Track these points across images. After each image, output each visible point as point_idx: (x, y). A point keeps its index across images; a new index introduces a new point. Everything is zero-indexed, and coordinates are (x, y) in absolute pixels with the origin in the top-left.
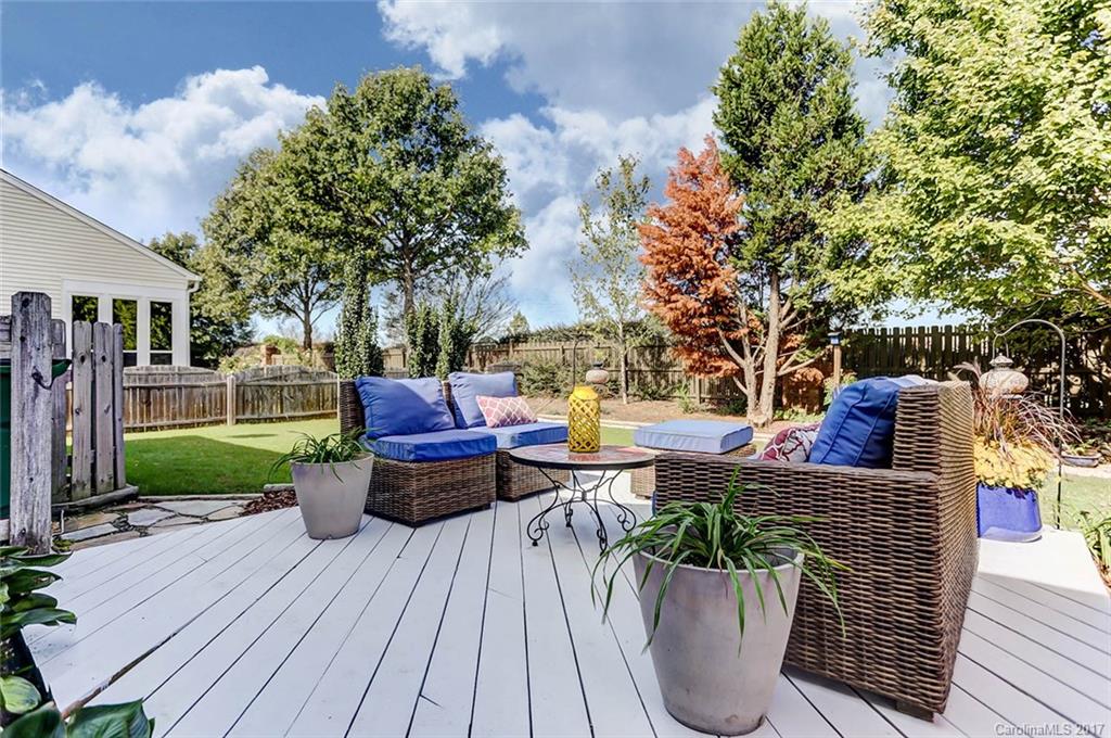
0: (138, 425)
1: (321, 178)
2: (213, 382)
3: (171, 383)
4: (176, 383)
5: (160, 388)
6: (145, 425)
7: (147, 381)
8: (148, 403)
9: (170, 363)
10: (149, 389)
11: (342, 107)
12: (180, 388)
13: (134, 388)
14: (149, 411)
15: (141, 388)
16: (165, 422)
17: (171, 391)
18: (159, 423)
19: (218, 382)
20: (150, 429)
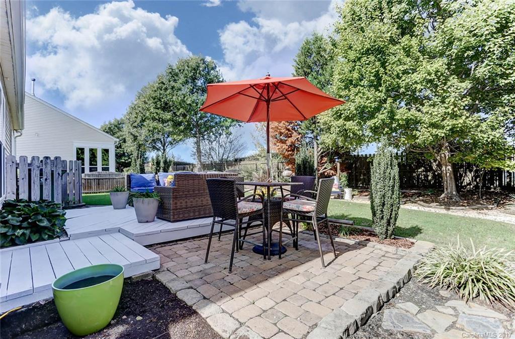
0: (96, 191)
1: (163, 100)
2: (120, 177)
3: (106, 177)
4: (108, 177)
5: (103, 179)
6: (98, 191)
7: (98, 176)
8: (99, 184)
9: (109, 171)
10: (99, 179)
11: (170, 72)
12: (109, 179)
13: (94, 179)
14: (99, 187)
15: (96, 179)
16: (104, 190)
17: (106, 180)
18: (102, 191)
19: (122, 177)
20: (99, 193)
